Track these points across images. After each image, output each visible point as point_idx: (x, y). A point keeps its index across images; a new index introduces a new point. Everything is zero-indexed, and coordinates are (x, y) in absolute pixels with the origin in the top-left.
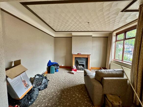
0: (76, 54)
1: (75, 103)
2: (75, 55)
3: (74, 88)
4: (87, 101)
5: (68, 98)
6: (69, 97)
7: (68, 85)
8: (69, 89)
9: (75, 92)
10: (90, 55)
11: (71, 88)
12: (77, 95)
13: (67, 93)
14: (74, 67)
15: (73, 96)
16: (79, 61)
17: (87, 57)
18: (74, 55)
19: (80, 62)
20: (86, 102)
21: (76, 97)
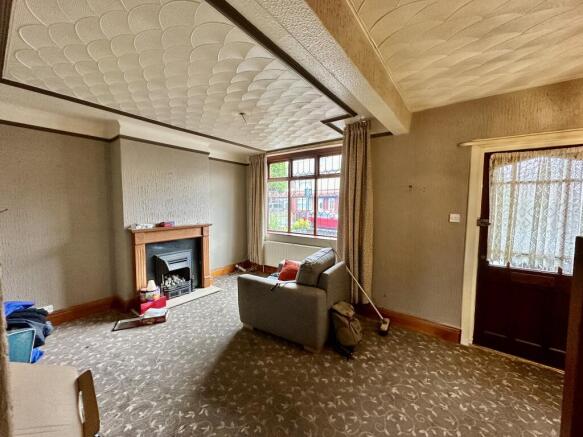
0: (151, 226)
1: (281, 383)
2: (147, 232)
3: (229, 357)
4: (295, 356)
5: (250, 390)
6: (248, 387)
7: (196, 363)
8: (217, 371)
9: (245, 363)
10: (208, 226)
11: (223, 364)
12: (261, 363)
13: (227, 384)
14: (152, 288)
15: (257, 376)
16: (165, 258)
17: (199, 235)
18: (140, 232)
19: (172, 262)
20: (296, 360)
21: (266, 370)
